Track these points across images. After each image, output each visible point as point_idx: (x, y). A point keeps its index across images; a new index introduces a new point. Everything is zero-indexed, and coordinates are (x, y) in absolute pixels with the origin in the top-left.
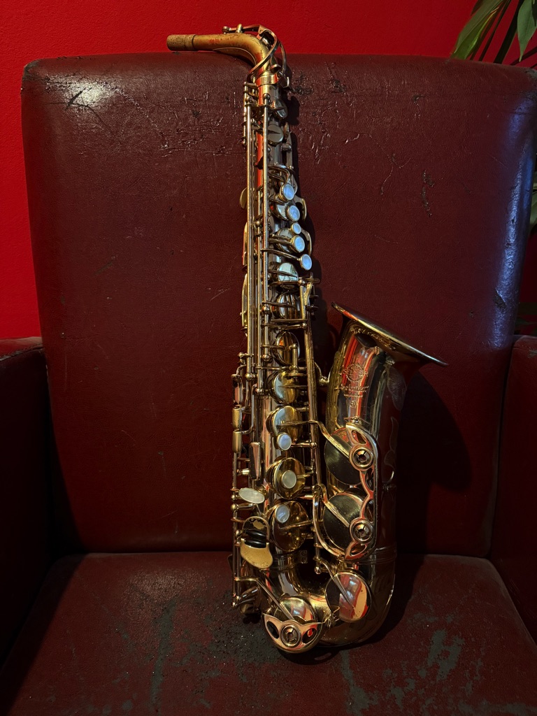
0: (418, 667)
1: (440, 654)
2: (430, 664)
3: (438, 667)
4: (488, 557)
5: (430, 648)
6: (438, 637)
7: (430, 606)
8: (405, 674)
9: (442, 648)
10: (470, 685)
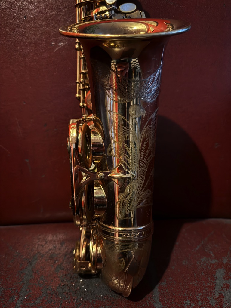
0: (209, 298)
1: (223, 286)
2: (217, 295)
3: (224, 297)
5: (215, 282)
6: (220, 273)
7: (211, 252)
8: (200, 304)
9: (224, 282)
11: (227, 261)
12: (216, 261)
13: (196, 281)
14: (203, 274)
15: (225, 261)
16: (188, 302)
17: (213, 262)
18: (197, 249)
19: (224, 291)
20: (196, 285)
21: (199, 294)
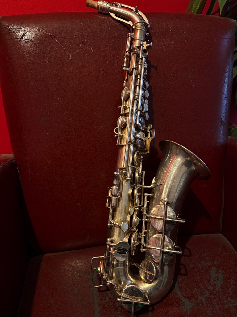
0: (207, 286)
1: (215, 278)
2: (212, 284)
3: (216, 285)
4: (220, 233)
5: (211, 276)
6: (213, 271)
8: (203, 289)
9: (216, 275)
10: (230, 291)
11: (217, 263)
12: (211, 263)
13: (200, 277)
14: (203, 272)
15: (216, 263)
16: (196, 289)
17: (208, 264)
18: (198, 256)
19: (216, 281)
20: (199, 279)
21: (202, 284)
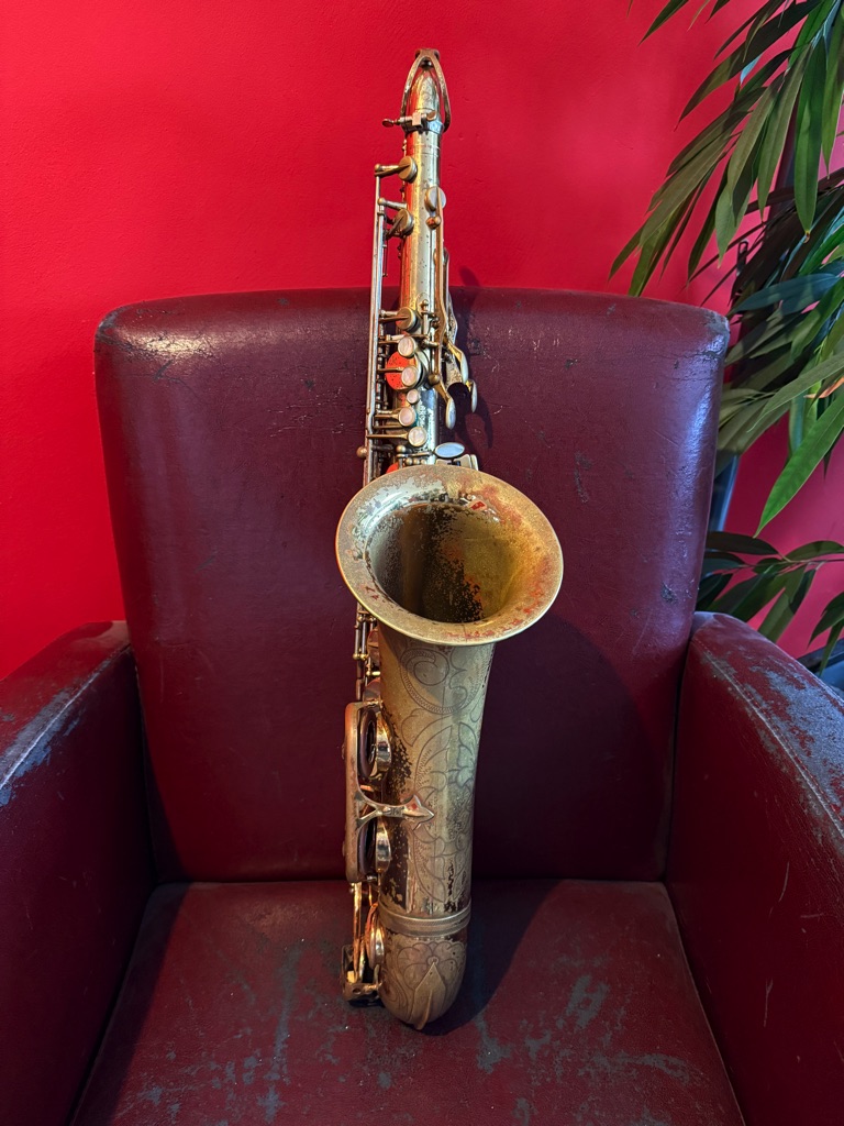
0: (556, 1017)
1: (581, 1002)
2: (568, 1013)
3: (578, 1017)
4: (662, 879)
5: (571, 996)
6: (582, 982)
7: (578, 947)
9: (585, 995)
10: (608, 1036)
11: (599, 964)
12: (583, 962)
14: (556, 982)
17: (577, 964)
18: (557, 941)
19: (580, 1008)
21: (543, 1012)
